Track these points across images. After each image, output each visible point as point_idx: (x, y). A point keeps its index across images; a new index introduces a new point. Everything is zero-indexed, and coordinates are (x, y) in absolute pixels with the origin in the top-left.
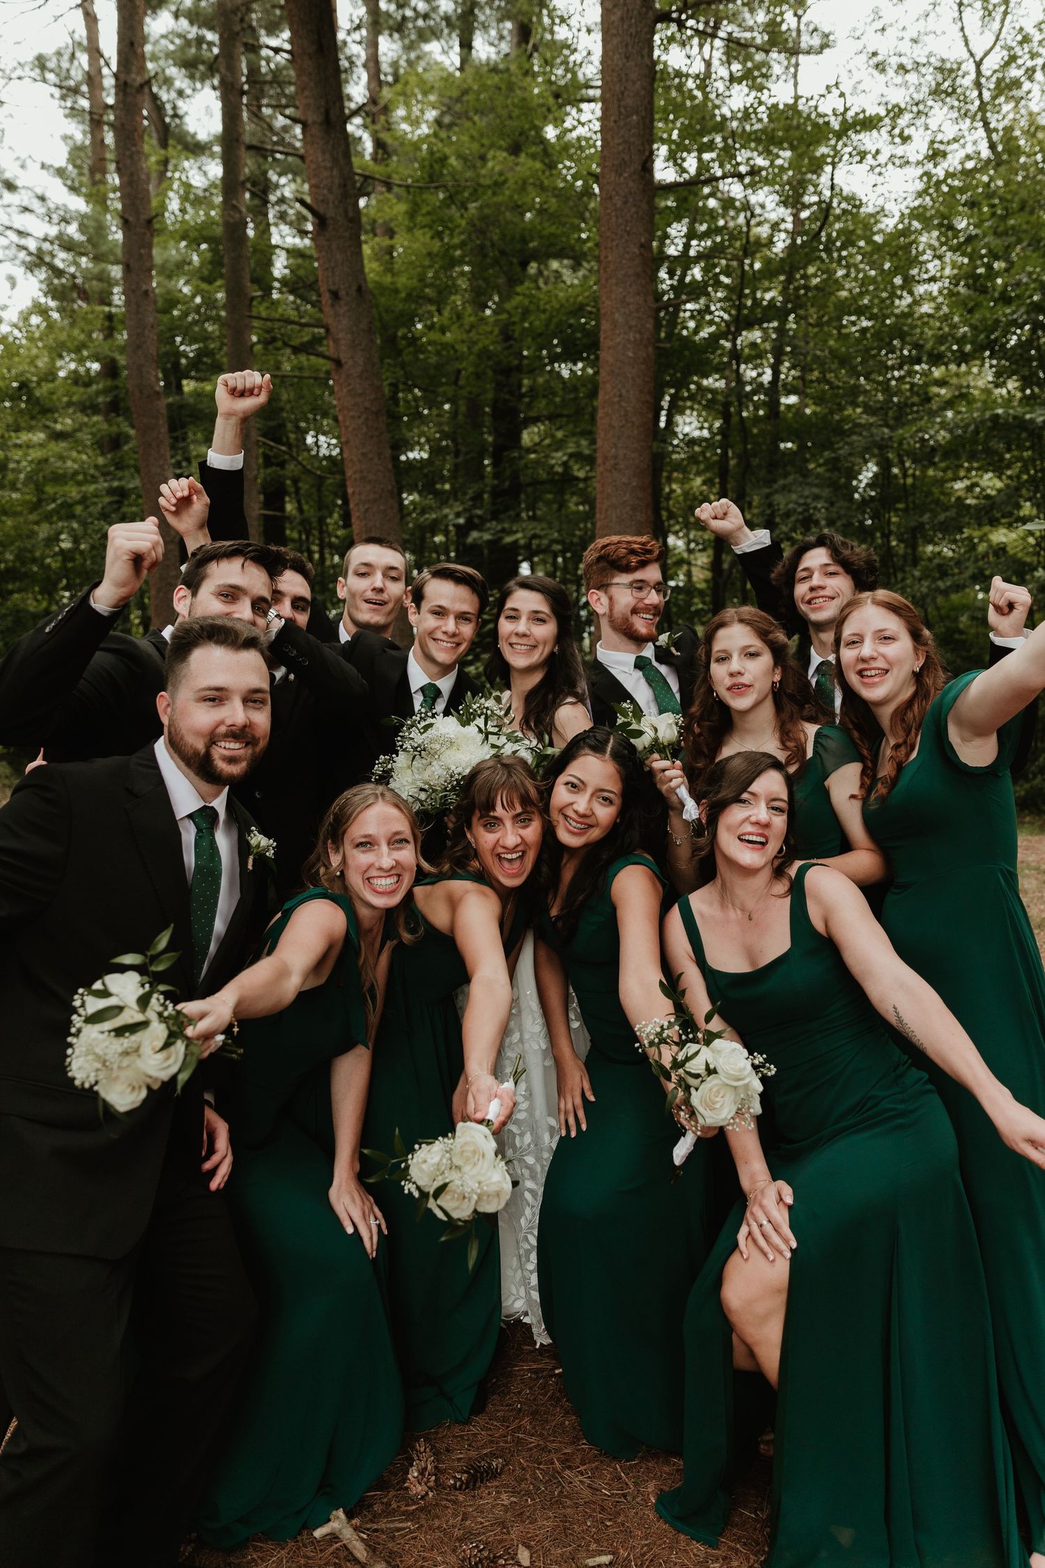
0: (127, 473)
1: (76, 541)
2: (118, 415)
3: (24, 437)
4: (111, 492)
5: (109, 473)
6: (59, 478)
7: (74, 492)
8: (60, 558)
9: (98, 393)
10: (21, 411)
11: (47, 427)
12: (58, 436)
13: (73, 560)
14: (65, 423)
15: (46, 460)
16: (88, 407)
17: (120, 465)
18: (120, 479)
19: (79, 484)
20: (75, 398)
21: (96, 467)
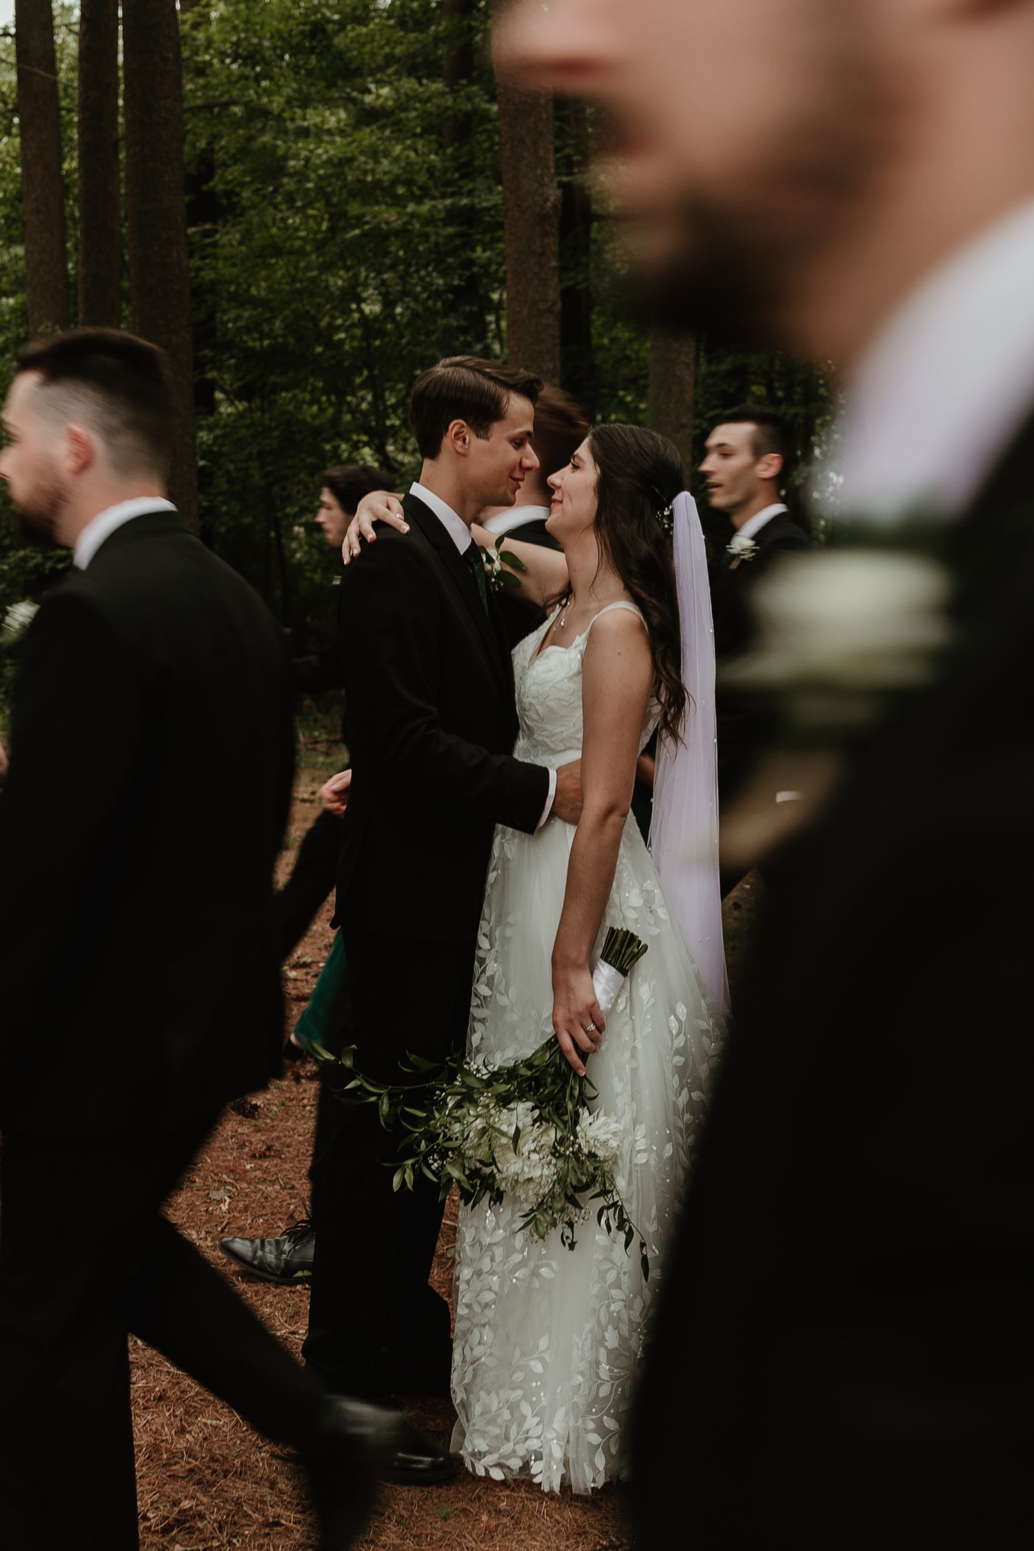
0: (480, 183)
1: (388, 304)
2: (472, 82)
3: (312, 118)
4: (453, 216)
5: (450, 183)
6: (370, 192)
7: (389, 216)
8: (358, 332)
9: (437, 40)
10: (310, 73)
11: (354, 101)
12: (368, 116)
13: (381, 334)
14: (380, 94)
15: (350, 160)
16: (420, 66)
17: (467, 170)
18: (470, 193)
19: (398, 202)
20: (398, 50)
21: (431, 171)
